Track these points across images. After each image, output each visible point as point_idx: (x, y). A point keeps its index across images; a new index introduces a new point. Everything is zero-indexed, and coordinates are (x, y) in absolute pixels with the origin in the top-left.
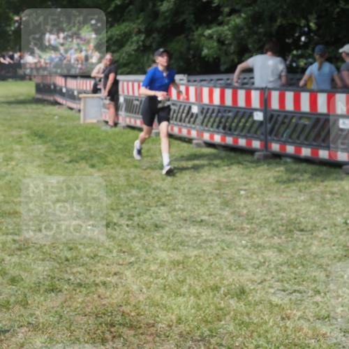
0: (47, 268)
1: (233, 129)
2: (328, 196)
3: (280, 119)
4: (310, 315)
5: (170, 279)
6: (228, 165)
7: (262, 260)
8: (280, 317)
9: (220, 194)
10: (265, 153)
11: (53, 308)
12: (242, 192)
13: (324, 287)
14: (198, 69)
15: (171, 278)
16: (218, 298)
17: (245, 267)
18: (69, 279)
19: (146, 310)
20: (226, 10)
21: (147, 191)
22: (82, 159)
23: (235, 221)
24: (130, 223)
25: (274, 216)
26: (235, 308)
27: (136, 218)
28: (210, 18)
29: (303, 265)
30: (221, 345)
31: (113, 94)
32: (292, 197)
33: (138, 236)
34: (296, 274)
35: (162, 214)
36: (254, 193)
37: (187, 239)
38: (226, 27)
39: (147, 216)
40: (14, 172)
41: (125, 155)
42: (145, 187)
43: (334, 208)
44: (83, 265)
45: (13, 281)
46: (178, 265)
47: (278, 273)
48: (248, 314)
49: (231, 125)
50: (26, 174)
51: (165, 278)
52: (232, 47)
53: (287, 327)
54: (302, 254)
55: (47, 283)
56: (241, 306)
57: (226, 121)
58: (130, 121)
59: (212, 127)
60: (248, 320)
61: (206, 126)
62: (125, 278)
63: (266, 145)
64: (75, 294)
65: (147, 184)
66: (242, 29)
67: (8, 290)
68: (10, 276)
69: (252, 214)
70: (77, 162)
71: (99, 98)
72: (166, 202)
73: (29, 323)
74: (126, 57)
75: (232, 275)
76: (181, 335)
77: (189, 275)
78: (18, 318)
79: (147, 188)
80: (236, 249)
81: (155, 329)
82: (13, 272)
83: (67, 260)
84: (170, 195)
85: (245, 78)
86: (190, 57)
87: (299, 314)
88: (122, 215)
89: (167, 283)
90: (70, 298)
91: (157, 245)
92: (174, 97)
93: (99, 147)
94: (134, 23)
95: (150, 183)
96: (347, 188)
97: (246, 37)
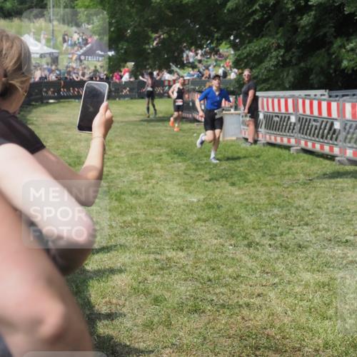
0: (190, 288)
5: (316, 301)
11: (197, 329)
14: (340, 84)
18: (213, 300)
19: (291, 333)
21: (289, 210)
22: (222, 177)
24: (272, 242)
27: (278, 238)
28: (351, 30)
31: (253, 111)
33: (282, 257)
35: (306, 234)
37: (332, 260)
39: (289, 236)
40: (154, 190)
42: (287, 206)
44: (226, 286)
45: (156, 301)
46: (323, 287)
50: (166, 192)
51: (310, 300)
55: (190, 303)
58: (270, 139)
59: (356, 143)
61: (350, 142)
62: (269, 300)
64: (219, 315)
65: (289, 202)
67: (152, 309)
68: (153, 295)
70: (217, 180)
71: (239, 114)
72: (310, 222)
73: (173, 344)
74: (265, 73)
77: (336, 298)
78: (162, 339)
79: (289, 207)
81: (301, 353)
82: (156, 292)
83: (210, 280)
84: (313, 214)
86: (331, 71)
88: (263, 236)
89: (312, 306)
90: (214, 319)
91: (301, 266)
92: (316, 113)
93: (239, 165)
94: (274, 38)
95: (292, 201)
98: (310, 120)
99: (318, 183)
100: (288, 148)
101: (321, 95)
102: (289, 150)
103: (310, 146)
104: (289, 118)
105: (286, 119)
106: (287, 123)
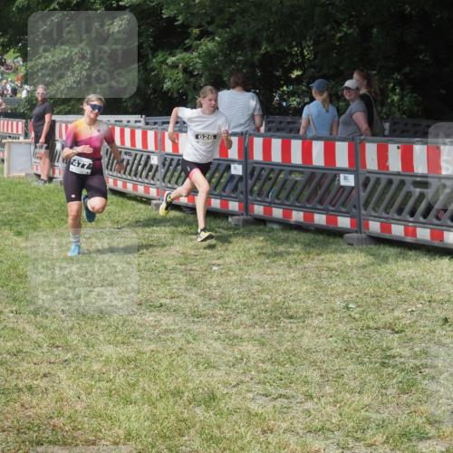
2: (325, 273)
3: (264, 173)
4: (299, 427)
5: (118, 381)
7: (239, 356)
8: (260, 429)
9: (186, 270)
10: (245, 217)
12: (215, 268)
13: (318, 389)
15: (120, 380)
16: (179, 405)
17: (215, 365)
19: (84, 423)
20: (196, 31)
22: (5, 224)
23: (205, 305)
25: (255, 299)
26: (202, 418)
29: (291, 362)
32: (278, 274)
33: (77, 326)
34: (281, 374)
36: (230, 270)
37: (141, 329)
38: (195, 54)
41: (62, 220)
43: (333, 289)
46: (128, 364)
47: (258, 372)
48: (219, 427)
51: (111, 380)
52: (203, 80)
53: (269, 443)
54: (290, 348)
56: (210, 416)
59: (176, 182)
60: (218, 435)
61: (169, 182)
62: (57, 381)
63: (246, 208)
66: (216, 56)
69: (227, 296)
71: (30, 144)
75: (200, 376)
77: (143, 376)
80: (204, 342)
86: (150, 92)
87: (284, 425)
89: (113, 387)
91: (101, 338)
92: (128, 144)
93: (28, 209)
96: (349, 263)
97: (220, 67)
101: (136, 122)
103: (120, 186)
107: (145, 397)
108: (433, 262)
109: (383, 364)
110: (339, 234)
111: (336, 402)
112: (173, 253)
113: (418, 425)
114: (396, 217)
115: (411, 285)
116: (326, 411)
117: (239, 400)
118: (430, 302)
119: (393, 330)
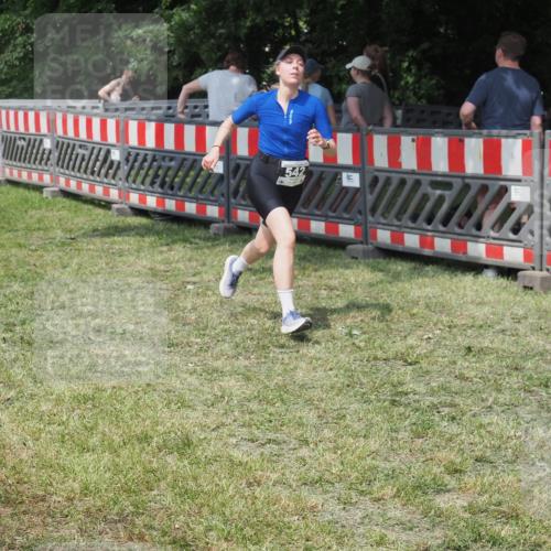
1: (176, 186)
2: (324, 293)
4: (292, 478)
5: (72, 424)
6: (168, 245)
7: (219, 394)
8: (244, 481)
10: (226, 224)
12: (190, 287)
13: (314, 433)
15: (74, 423)
16: (147, 453)
17: (191, 404)
19: (31, 475)
23: (177, 332)
24: (8, 335)
25: (239, 324)
26: (175, 468)
27: (18, 328)
29: (282, 400)
30: (152, 528)
32: (267, 294)
33: (22, 357)
34: (270, 414)
36: (208, 288)
41: (3, 228)
42: (34, 279)
46: (85, 403)
47: (243, 412)
48: (195, 479)
49: (172, 181)
51: (63, 423)
52: (176, 57)
53: (256, 498)
54: (280, 383)
56: (185, 466)
57: (165, 175)
58: (11, 173)
59: (143, 183)
60: (194, 488)
61: (134, 182)
63: (228, 213)
65: (37, 273)
66: (191, 28)
69: (205, 321)
74: (6, 70)
75: (172, 417)
76: (88, 513)
77: (103, 418)
79: (37, 281)
80: (177, 376)
81: (46, 504)
85: (196, 107)
87: (274, 476)
89: (66, 431)
92: (83, 135)
94: (20, 15)
95: (42, 271)
96: (352, 280)
97: (197, 42)
98: (74, 145)
99: (83, 244)
100: (39, 188)
101: (93, 108)
102: (42, 192)
103: (73, 186)
104: (41, 141)
105: (37, 144)
106: (38, 149)
107: (106, 443)
108: (455, 280)
109: (393, 402)
110: (340, 245)
111: (336, 448)
112: (140, 268)
113: (435, 475)
114: (411, 224)
115: (427, 306)
116: (324, 459)
117: (219, 446)
118: (450, 327)
119: (406, 361)
